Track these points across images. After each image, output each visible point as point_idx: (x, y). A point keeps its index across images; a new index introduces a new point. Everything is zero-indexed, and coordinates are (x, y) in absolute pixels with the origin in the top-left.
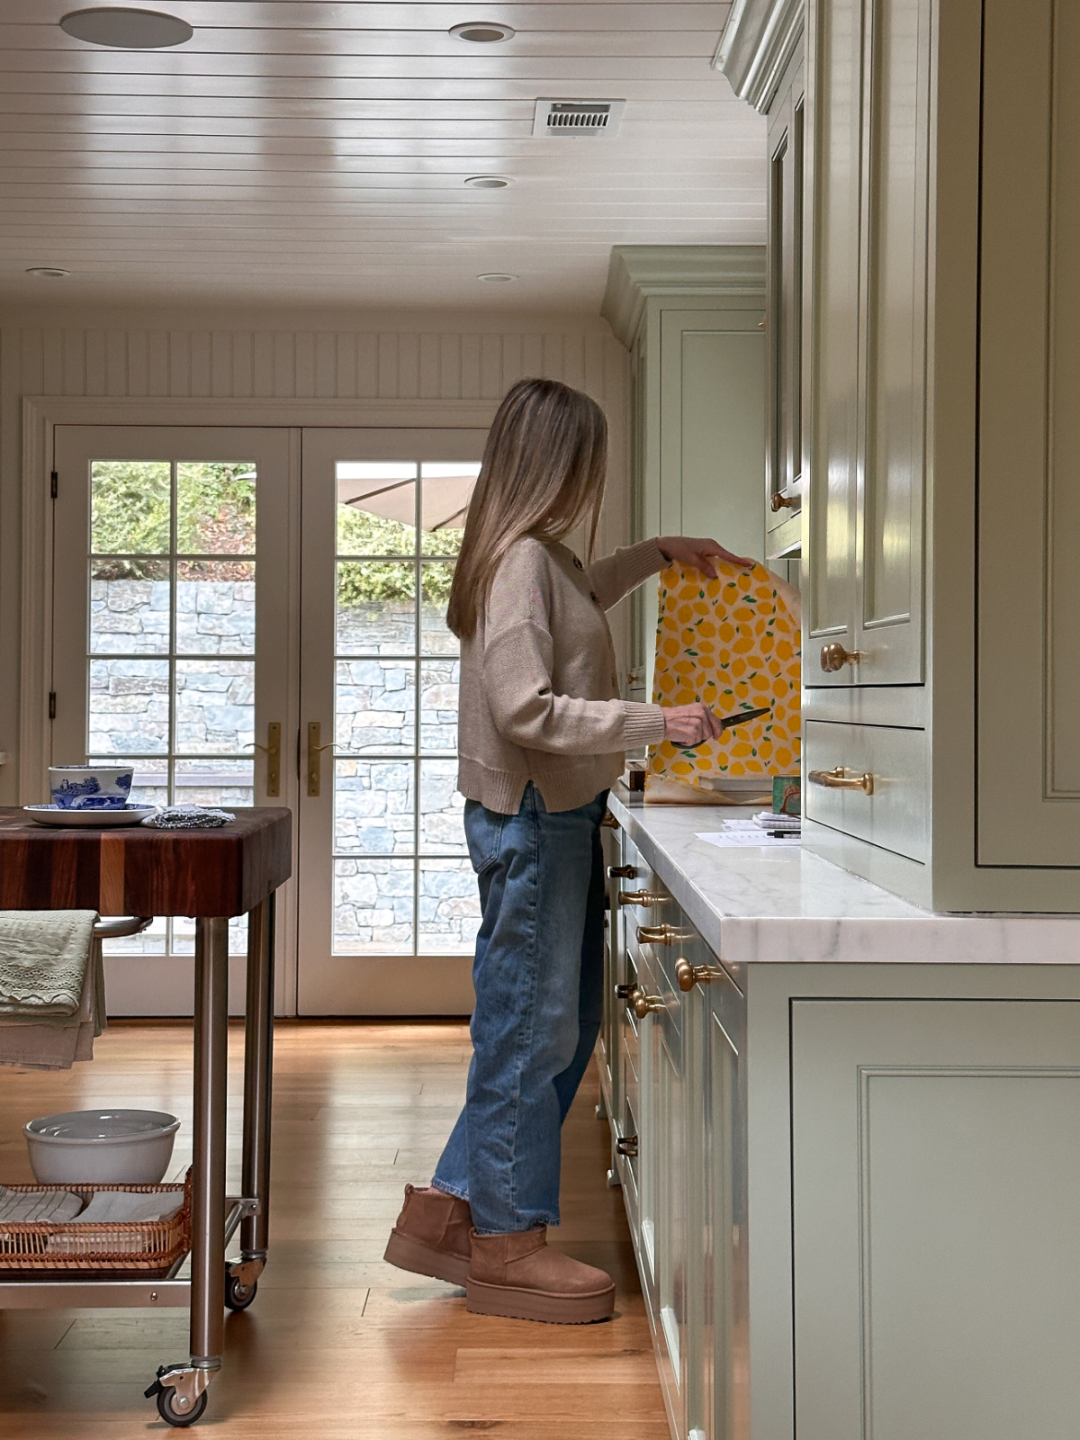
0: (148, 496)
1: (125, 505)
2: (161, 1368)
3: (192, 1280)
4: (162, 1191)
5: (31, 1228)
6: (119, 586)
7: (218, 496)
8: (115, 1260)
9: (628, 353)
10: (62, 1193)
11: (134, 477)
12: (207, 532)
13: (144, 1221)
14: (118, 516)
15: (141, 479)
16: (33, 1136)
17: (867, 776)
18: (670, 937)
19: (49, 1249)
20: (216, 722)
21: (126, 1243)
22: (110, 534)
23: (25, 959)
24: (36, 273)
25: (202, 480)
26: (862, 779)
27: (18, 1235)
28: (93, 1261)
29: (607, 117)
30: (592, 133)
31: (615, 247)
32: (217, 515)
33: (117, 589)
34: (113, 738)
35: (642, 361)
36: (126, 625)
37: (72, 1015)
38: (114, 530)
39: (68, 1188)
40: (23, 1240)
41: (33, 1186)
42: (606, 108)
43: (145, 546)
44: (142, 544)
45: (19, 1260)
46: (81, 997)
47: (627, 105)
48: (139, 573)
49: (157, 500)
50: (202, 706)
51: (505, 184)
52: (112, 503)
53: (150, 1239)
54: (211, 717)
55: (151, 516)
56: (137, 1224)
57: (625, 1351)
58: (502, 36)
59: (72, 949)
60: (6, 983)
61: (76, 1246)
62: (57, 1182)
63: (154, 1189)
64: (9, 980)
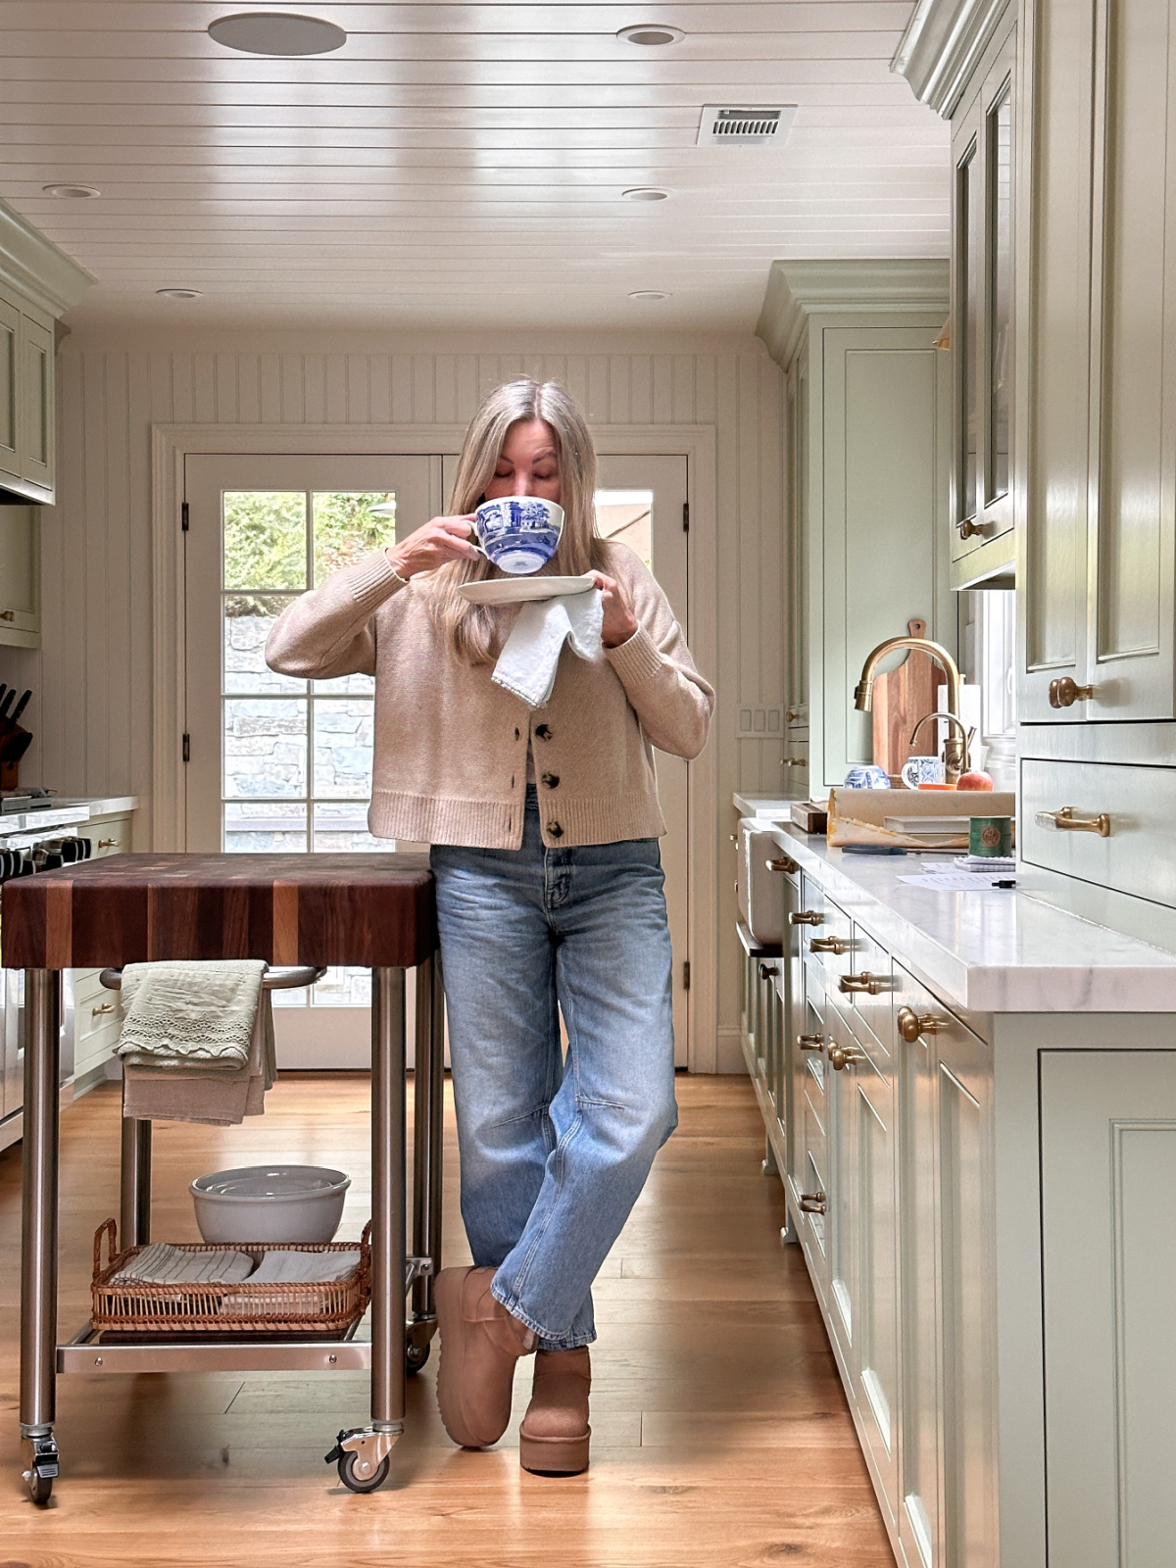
0: (271, 528)
1: (248, 538)
2: (342, 1432)
3: (373, 1341)
4: (334, 1250)
5: (205, 1289)
6: (243, 623)
7: (343, 527)
8: (291, 1322)
9: (784, 374)
10: (231, 1253)
11: (257, 507)
12: (331, 566)
13: (320, 1281)
14: (241, 549)
15: (265, 510)
16: (201, 1194)
17: (1103, 817)
18: (874, 986)
19: (223, 1310)
20: (345, 764)
21: (303, 1303)
22: (233, 568)
23: (193, 1011)
24: (167, 294)
25: (328, 511)
26: (1098, 820)
27: (191, 1295)
28: (269, 1322)
29: (776, 124)
30: (758, 141)
31: (776, 262)
32: (341, 547)
33: (241, 626)
34: (238, 782)
35: (802, 384)
36: (250, 664)
37: (242, 1068)
38: (237, 563)
39: (238, 1248)
40: (197, 1301)
41: (202, 1245)
42: (776, 115)
43: (270, 581)
44: (266, 579)
45: (192, 1322)
46: (250, 1051)
47: (797, 110)
48: (263, 609)
49: (280, 531)
50: (330, 748)
51: (665, 196)
52: (234, 536)
53: (327, 1299)
54: (340, 759)
55: (275, 549)
56: (313, 1285)
57: (817, 1414)
58: (672, 38)
59: (240, 1001)
60: (173, 1036)
61: (251, 1307)
62: (227, 1241)
63: (326, 1248)
64: (176, 1032)
